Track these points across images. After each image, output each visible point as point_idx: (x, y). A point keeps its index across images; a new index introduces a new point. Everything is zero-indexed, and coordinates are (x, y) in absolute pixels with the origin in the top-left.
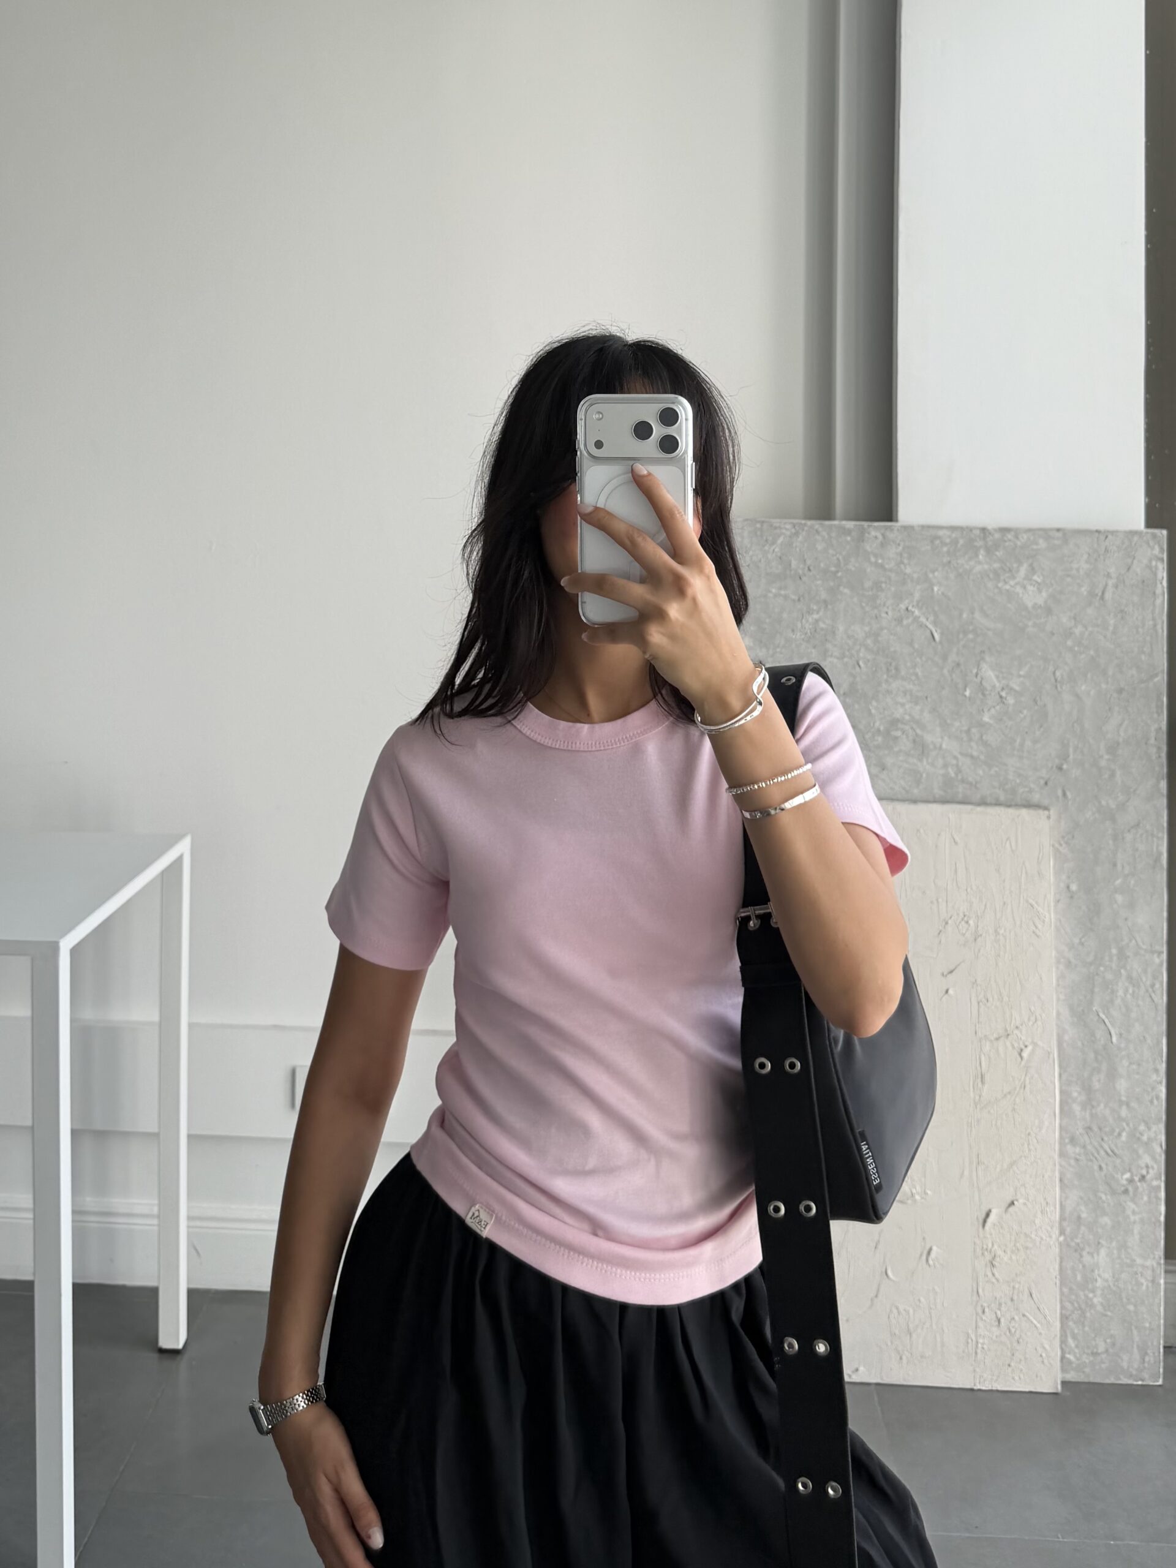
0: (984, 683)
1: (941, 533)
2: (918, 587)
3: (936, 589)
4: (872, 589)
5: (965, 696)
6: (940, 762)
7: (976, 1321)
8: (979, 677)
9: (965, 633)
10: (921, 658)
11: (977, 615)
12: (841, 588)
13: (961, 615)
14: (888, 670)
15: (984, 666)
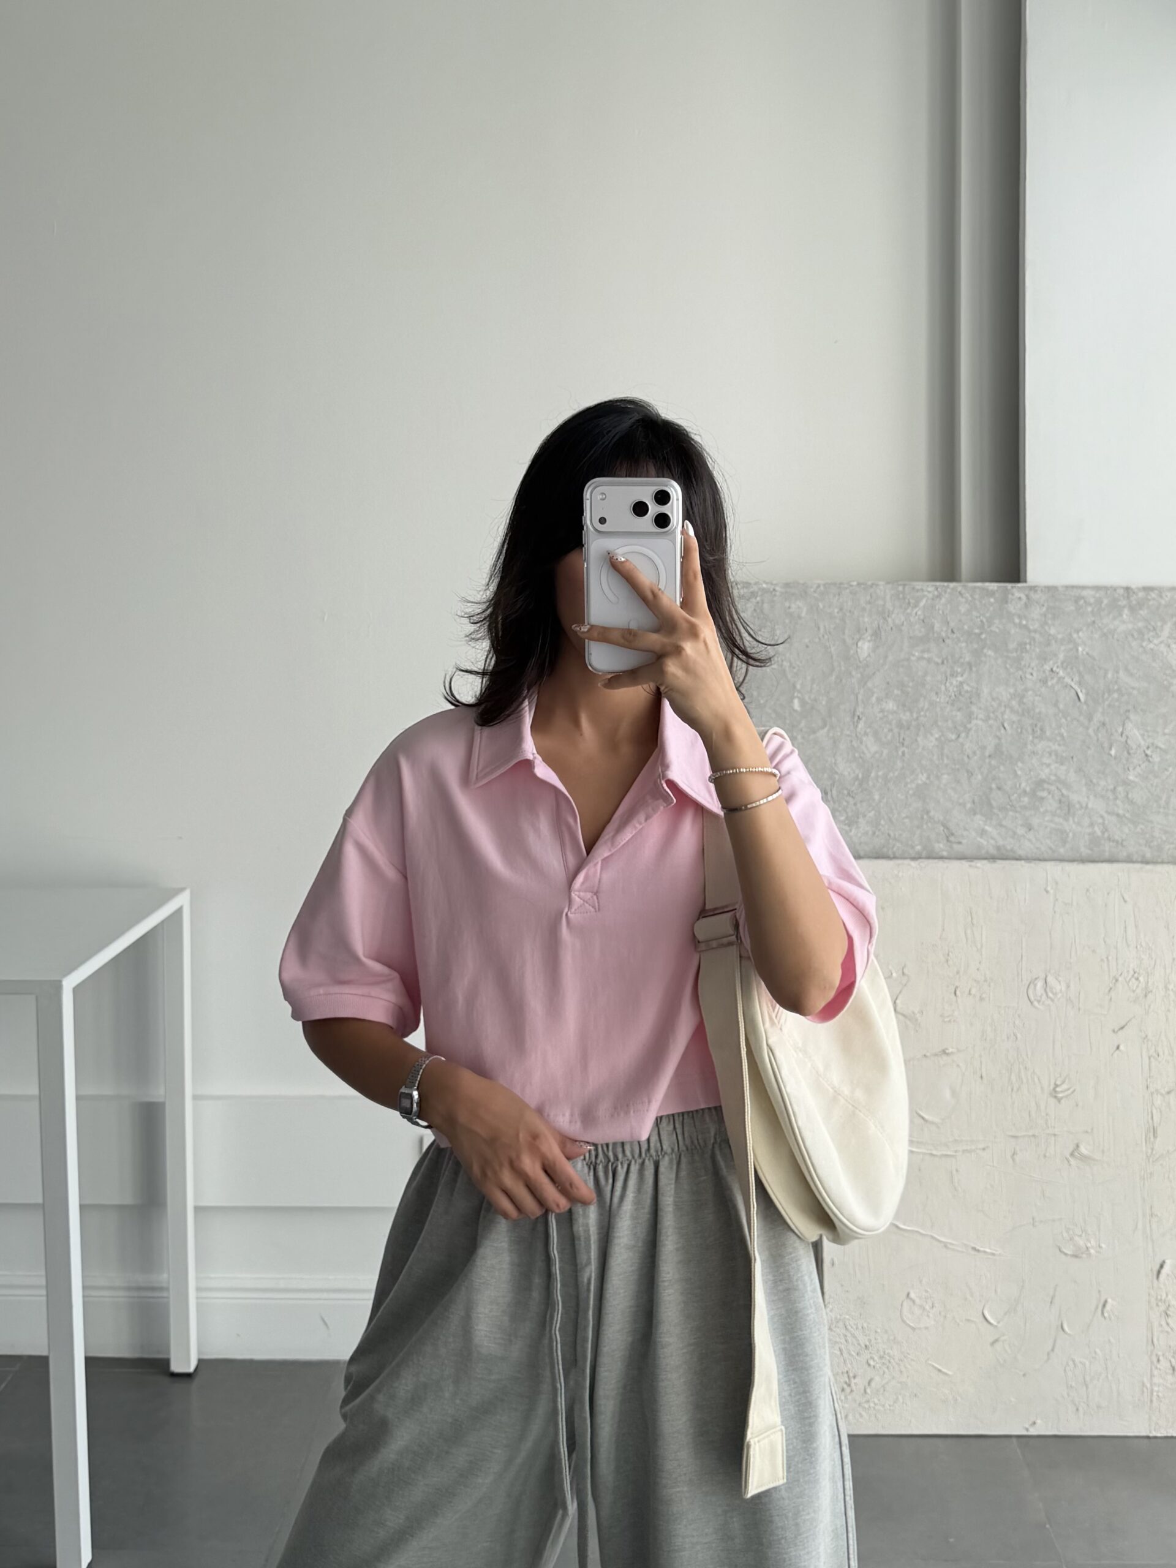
0: (1129, 742)
1: (1085, 593)
2: (1063, 648)
3: (1080, 649)
4: (1016, 652)
5: (1111, 755)
6: (1086, 821)
7: (1151, 1369)
8: (1124, 735)
9: (1110, 692)
10: (1066, 720)
11: (1122, 674)
12: (985, 651)
13: (1105, 676)
14: (1033, 730)
15: (1129, 725)
